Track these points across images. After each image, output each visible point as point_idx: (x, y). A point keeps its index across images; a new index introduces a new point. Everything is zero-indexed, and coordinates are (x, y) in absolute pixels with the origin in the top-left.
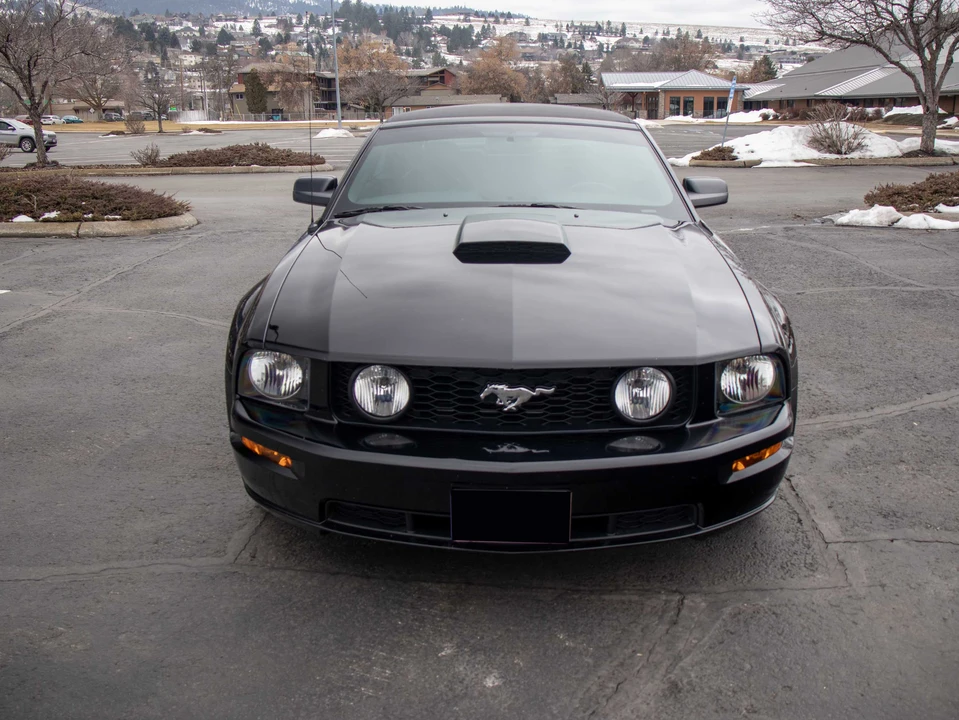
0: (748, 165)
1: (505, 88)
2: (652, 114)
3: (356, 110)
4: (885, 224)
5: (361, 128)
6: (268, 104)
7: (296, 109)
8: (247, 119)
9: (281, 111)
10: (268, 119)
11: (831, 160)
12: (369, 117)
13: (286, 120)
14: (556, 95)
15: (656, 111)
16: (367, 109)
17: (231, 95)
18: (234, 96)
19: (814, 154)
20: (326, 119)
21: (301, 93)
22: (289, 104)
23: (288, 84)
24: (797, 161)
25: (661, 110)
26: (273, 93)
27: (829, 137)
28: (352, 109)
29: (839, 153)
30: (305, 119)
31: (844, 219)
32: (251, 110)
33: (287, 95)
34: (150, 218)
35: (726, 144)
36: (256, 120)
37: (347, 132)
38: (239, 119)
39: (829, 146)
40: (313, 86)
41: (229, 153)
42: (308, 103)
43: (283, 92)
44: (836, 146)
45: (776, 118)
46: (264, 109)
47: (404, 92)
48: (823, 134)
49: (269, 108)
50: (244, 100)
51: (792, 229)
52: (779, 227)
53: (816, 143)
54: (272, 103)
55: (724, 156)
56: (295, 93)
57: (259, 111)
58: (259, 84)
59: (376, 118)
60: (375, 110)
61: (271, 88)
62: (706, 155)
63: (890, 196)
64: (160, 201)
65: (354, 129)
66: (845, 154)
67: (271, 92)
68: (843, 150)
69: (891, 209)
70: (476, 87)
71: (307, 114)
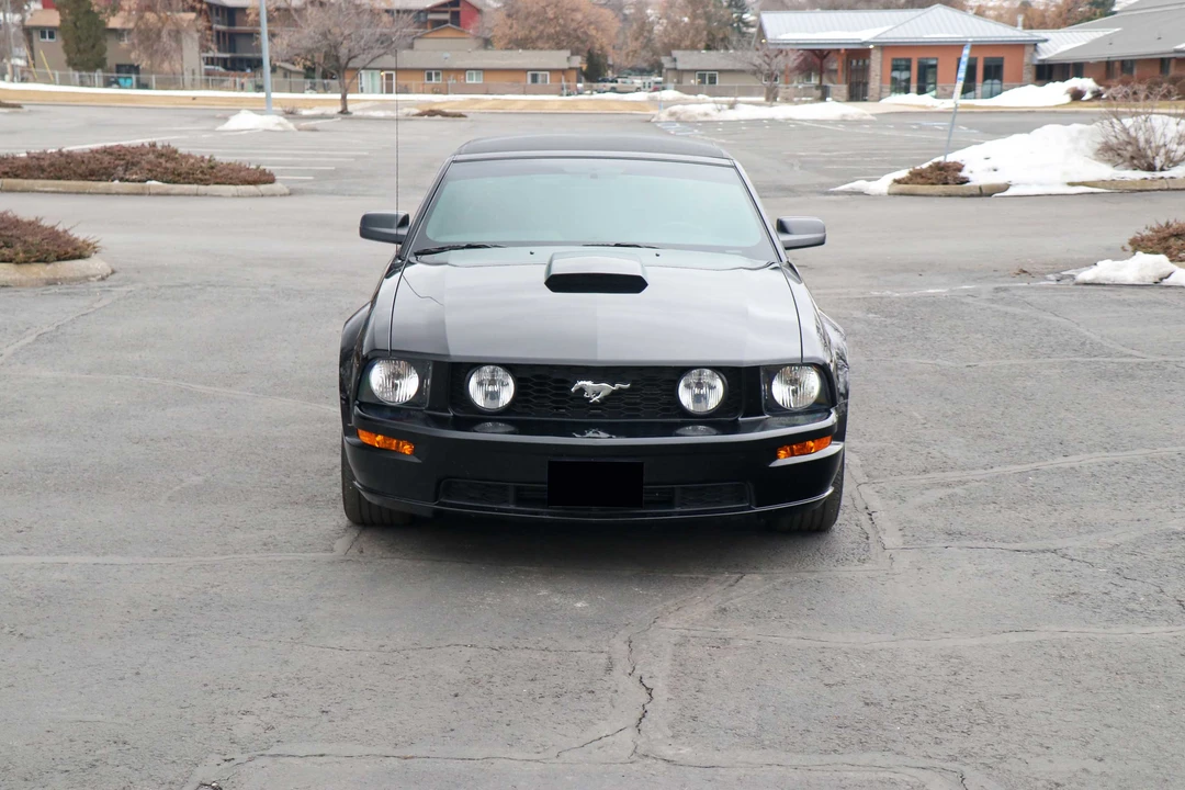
0: (985, 193)
1: (578, 38)
2: (857, 92)
3: (287, 73)
4: (1150, 281)
5: (305, 112)
6: (108, 54)
7: (166, 66)
8: (65, 81)
9: (134, 69)
10: (108, 84)
11: (1133, 182)
12: (313, 88)
13: (145, 86)
14: (676, 53)
15: (866, 84)
16: (309, 72)
17: (28, 32)
18: (36, 36)
19: (1106, 172)
20: (228, 89)
21: (177, 34)
22: (151, 56)
23: (150, 17)
24: (1072, 184)
25: (874, 83)
26: (118, 33)
27: (1132, 141)
28: (280, 73)
29: (1151, 168)
30: (184, 88)
31: (1087, 275)
32: (73, 64)
33: (148, 38)
34: (45, 261)
35: (951, 158)
36: (82, 84)
37: (282, 119)
38: (47, 80)
39: (1132, 158)
40: (202, 23)
41: (107, 159)
42: (192, 55)
43: (140, 31)
44: (1145, 157)
45: (1097, 95)
46: (100, 64)
47: (386, 42)
48: (1123, 137)
49: (111, 62)
50: (58, 42)
51: (1006, 290)
52: (988, 287)
53: (1109, 152)
54: (116, 52)
55: (946, 177)
56: (164, 34)
57: (92, 69)
58: (89, 12)
59: (326, 89)
60: (324, 76)
61: (115, 22)
62: (918, 177)
63: (1165, 239)
64: (54, 235)
65: (290, 114)
66: (1162, 169)
67: (114, 30)
68: (1158, 163)
69: (1163, 258)
70: (521, 34)
71: (188, 77)
